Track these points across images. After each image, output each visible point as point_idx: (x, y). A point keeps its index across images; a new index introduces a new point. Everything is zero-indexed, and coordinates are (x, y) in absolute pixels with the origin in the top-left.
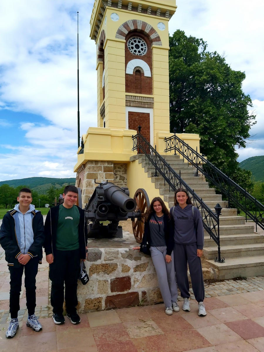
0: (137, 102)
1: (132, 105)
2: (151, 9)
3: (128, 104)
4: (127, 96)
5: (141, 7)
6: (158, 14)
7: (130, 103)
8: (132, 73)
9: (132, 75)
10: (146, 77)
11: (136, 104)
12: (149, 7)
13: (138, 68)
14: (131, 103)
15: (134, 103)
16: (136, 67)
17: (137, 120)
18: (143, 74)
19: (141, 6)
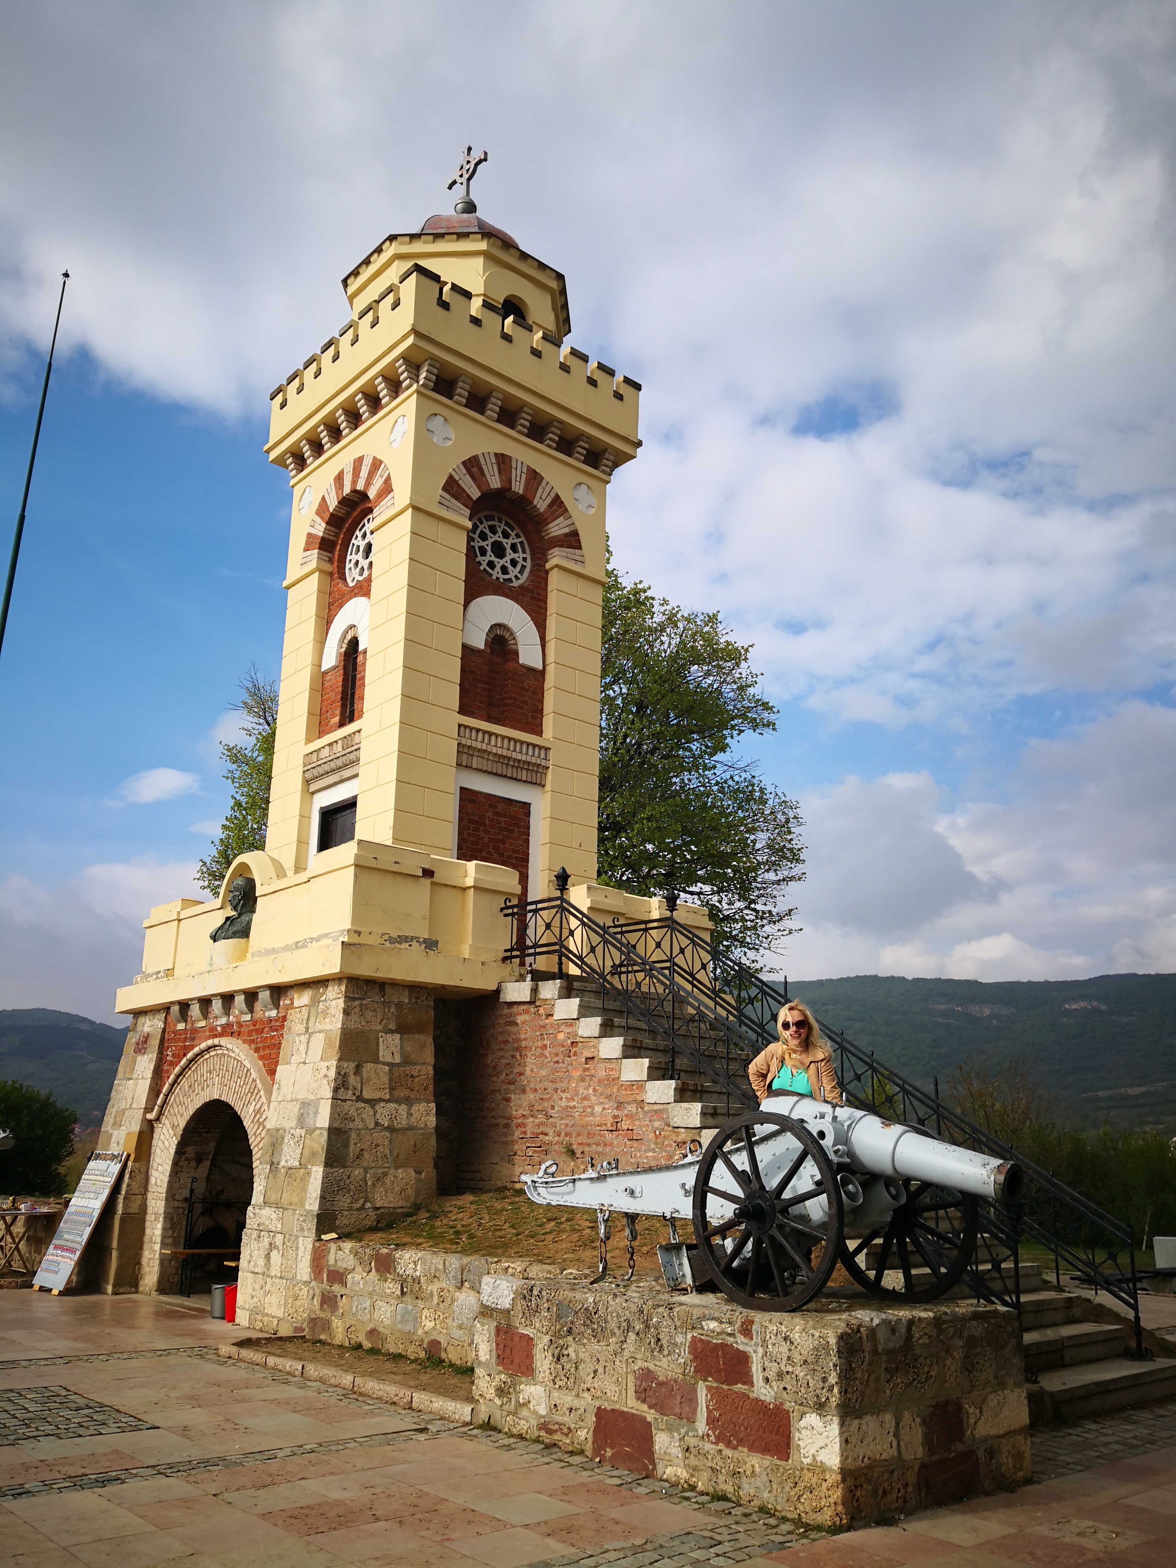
0: (495, 754)
1: (474, 766)
2: (559, 432)
3: (465, 759)
4: (462, 729)
5: (530, 418)
6: (578, 453)
7: (470, 757)
8: (482, 647)
9: (479, 651)
10: (523, 666)
11: (490, 763)
12: (555, 423)
13: (502, 629)
14: (472, 756)
15: (483, 758)
16: (496, 625)
17: (487, 823)
18: (516, 653)
19: (531, 412)
